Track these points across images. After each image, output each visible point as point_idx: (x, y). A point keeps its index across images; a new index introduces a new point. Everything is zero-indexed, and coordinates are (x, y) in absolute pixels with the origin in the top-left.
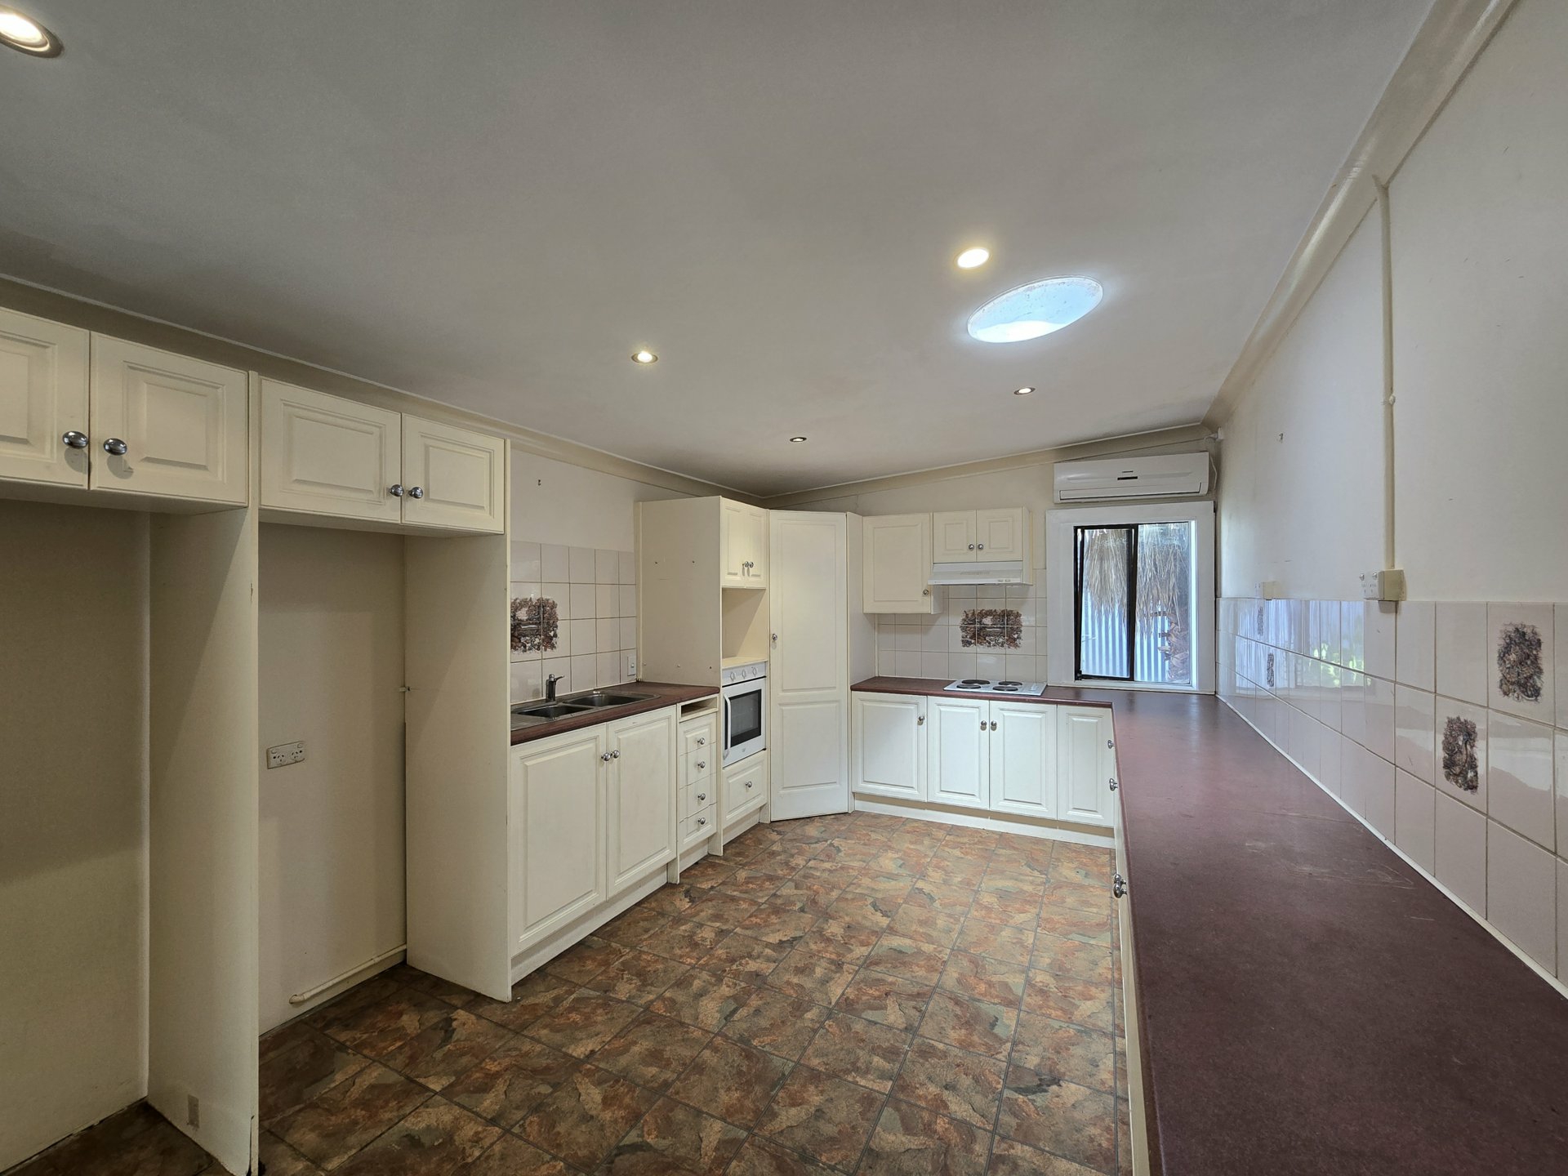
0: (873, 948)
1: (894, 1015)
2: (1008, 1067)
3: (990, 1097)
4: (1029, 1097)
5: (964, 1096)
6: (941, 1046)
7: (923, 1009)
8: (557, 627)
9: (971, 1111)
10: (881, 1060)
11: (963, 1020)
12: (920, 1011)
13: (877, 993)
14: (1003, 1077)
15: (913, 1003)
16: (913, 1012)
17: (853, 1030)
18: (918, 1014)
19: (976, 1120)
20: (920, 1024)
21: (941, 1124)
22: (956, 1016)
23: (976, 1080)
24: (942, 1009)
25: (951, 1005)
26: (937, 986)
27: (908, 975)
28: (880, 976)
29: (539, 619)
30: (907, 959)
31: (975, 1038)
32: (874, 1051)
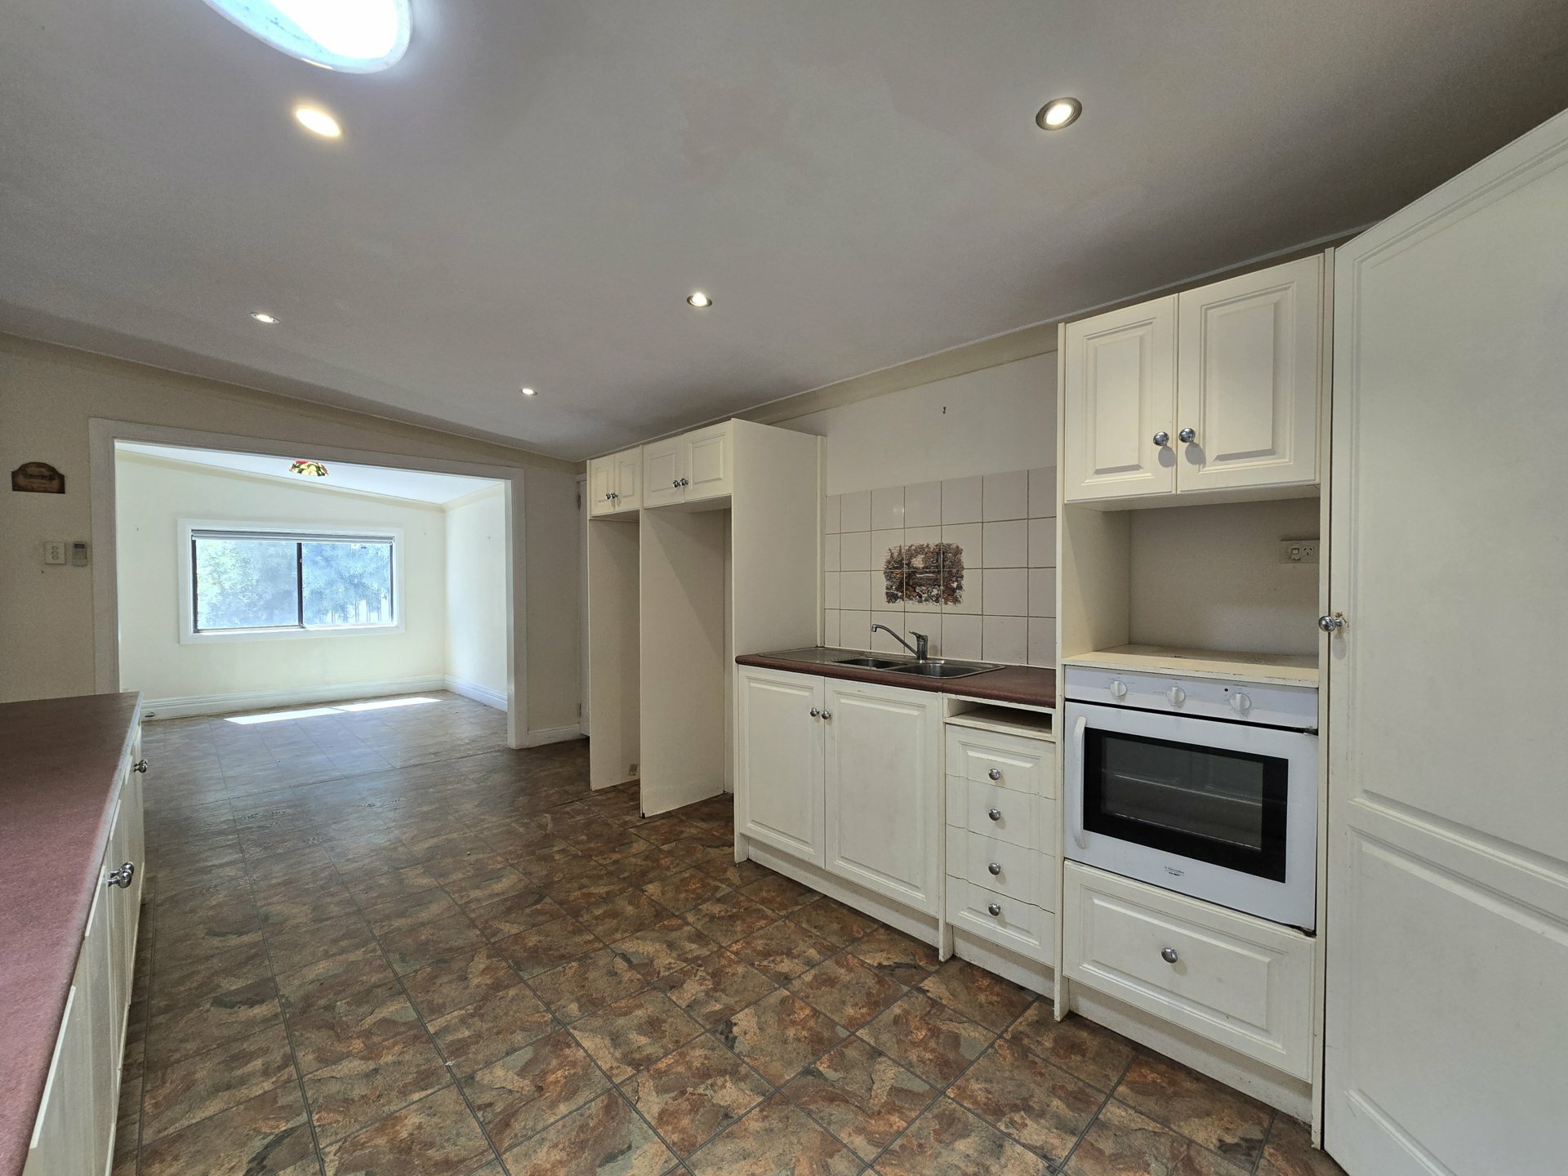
0: (649, 1124)
1: (503, 1076)
2: (316, 1145)
3: (321, 1100)
4: (272, 1137)
5: (350, 1079)
6: (416, 1096)
7: (480, 1114)
8: (962, 577)
9: (334, 1074)
10: (461, 1036)
11: (416, 1148)
12: (479, 1108)
13: (552, 1078)
14: (318, 1130)
15: (499, 1108)
16: (486, 1098)
17: (518, 1031)
18: (480, 1102)
19: (325, 1073)
20: (463, 1094)
21: (358, 1045)
22: (431, 1145)
23: (348, 1101)
24: (458, 1135)
25: (452, 1152)
26: (499, 1156)
27: (551, 1134)
28: (580, 1099)
29: (937, 567)
30: (587, 1154)
31: (381, 1141)
32: (479, 1036)
